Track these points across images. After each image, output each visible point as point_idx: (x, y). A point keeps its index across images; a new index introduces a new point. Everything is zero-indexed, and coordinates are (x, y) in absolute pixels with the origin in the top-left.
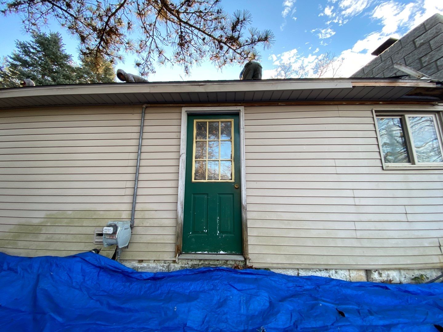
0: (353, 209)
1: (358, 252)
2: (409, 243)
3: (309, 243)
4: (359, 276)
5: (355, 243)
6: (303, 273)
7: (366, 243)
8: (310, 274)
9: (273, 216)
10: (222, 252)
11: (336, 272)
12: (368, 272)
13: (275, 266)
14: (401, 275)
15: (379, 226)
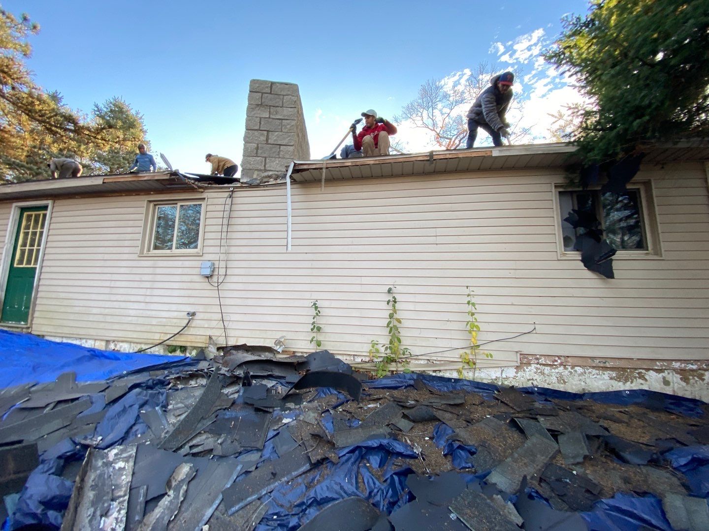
0: (107, 290)
1: (102, 325)
2: (141, 321)
3: (72, 317)
4: (100, 346)
5: (101, 318)
6: (65, 341)
7: (109, 319)
8: (70, 341)
9: (54, 295)
10: (22, 323)
11: (86, 342)
12: (108, 342)
13: (49, 334)
14: (130, 348)
15: (123, 305)
